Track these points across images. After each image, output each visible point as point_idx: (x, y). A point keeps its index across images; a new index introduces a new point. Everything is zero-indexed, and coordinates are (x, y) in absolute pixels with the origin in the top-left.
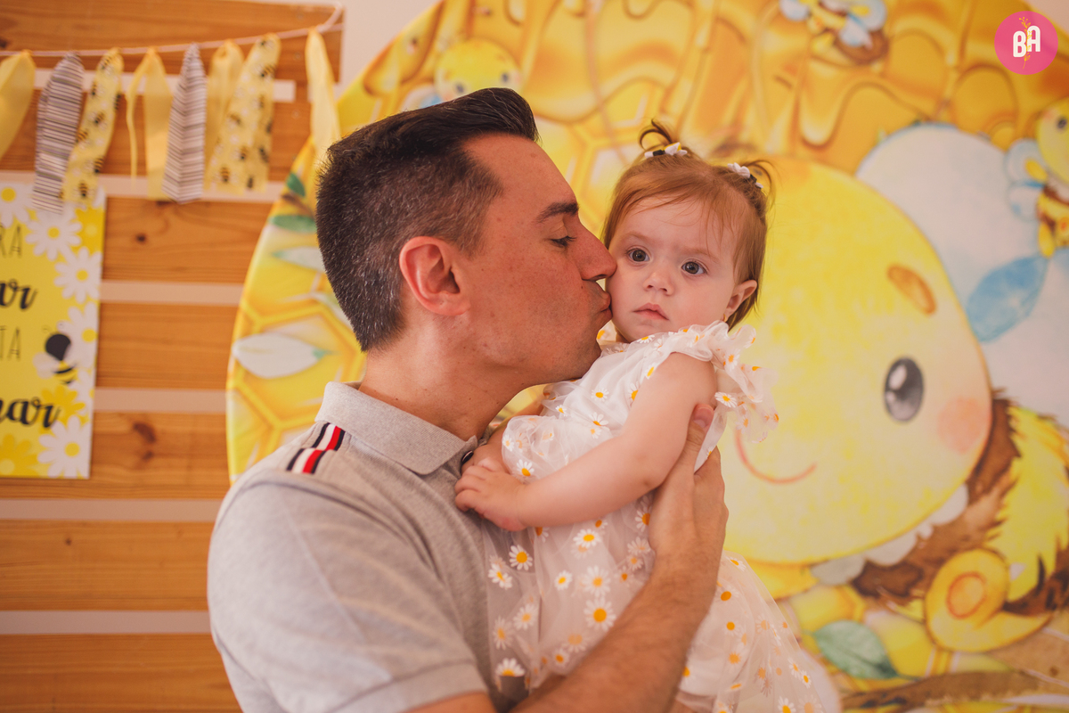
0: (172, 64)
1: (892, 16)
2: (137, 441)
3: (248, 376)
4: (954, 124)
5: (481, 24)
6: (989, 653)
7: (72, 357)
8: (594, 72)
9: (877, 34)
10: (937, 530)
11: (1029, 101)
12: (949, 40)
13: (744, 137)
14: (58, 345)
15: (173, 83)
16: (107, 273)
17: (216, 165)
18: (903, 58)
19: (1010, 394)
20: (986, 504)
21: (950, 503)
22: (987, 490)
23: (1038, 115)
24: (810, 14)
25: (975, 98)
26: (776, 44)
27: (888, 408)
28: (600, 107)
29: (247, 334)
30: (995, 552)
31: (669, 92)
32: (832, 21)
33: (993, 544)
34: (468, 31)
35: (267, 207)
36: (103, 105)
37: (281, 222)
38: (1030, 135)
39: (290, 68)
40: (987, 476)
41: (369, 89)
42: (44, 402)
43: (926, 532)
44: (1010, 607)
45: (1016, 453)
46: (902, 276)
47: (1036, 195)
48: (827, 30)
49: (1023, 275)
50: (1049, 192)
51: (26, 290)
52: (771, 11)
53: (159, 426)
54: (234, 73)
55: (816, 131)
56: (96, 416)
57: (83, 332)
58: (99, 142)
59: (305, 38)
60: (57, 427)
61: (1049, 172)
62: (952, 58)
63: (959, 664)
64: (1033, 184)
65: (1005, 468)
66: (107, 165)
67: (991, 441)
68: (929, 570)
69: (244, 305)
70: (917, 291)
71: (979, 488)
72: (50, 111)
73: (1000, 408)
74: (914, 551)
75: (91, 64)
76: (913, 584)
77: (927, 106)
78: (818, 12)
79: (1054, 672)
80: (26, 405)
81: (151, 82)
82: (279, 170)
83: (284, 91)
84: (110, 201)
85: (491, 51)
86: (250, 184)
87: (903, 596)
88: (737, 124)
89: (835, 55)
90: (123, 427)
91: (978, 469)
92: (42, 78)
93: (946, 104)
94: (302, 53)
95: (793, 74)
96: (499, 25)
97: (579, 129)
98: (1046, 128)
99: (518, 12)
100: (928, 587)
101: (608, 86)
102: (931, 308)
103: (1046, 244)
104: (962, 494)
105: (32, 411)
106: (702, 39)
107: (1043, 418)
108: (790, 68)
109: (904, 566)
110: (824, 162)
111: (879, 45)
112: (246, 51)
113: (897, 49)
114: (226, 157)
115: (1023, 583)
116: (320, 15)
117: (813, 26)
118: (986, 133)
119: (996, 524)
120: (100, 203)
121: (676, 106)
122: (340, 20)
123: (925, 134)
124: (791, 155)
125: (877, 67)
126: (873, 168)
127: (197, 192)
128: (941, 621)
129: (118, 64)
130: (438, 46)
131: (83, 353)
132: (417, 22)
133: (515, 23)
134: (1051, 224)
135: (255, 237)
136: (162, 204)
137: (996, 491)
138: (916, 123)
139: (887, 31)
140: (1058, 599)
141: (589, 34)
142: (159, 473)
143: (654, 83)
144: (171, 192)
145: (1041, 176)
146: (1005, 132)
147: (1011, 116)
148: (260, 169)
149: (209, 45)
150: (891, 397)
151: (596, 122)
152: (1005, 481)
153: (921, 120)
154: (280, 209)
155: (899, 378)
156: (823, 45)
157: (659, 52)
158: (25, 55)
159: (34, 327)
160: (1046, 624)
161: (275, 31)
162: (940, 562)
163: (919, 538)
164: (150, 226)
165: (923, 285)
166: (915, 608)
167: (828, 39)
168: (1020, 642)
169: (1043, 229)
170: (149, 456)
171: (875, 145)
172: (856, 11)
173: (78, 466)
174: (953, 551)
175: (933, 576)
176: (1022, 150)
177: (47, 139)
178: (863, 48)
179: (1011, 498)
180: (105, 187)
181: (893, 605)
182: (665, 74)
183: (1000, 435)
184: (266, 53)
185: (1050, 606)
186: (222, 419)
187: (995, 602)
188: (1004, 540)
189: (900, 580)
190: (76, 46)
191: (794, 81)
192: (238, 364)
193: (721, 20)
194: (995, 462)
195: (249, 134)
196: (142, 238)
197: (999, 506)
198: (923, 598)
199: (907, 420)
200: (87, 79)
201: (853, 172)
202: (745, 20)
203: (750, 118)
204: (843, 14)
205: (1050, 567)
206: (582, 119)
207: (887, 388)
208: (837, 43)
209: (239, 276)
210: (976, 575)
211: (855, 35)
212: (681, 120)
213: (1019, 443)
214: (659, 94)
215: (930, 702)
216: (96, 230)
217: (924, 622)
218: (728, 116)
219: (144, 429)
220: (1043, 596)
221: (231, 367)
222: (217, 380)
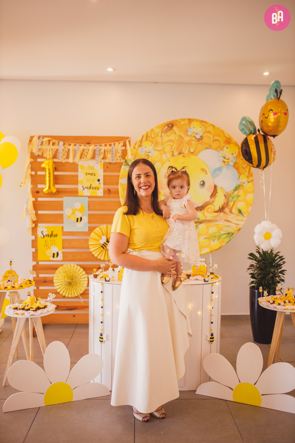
0: (110, 145)
1: (203, 134)
2: (108, 192)
3: (121, 184)
4: (212, 149)
5: (148, 138)
6: (212, 217)
7: (101, 181)
8: (162, 144)
9: (201, 136)
10: (206, 202)
11: (222, 145)
12: (211, 136)
13: (182, 152)
14: (99, 180)
15: (111, 148)
16: (104, 171)
17: (116, 158)
18: (205, 140)
19: (217, 185)
20: (213, 199)
21: (208, 199)
22: (213, 197)
23: (224, 147)
24: (192, 134)
25: (215, 145)
26: (187, 139)
27: (200, 187)
28: (163, 149)
29: (121, 179)
30: (213, 205)
31: (172, 146)
32: (195, 135)
33: (214, 204)
34: (146, 140)
35: (122, 163)
36: (103, 151)
37: (124, 165)
38: (222, 149)
39: (125, 145)
40: (213, 195)
41: (134, 148)
42: (98, 187)
43: (204, 202)
44: (215, 212)
45: (217, 192)
46: (203, 170)
47: (223, 158)
48: (194, 136)
49: (220, 169)
50: (224, 158)
51: (95, 174)
52: (186, 134)
53: (111, 190)
54: (118, 146)
55: (192, 151)
56: (104, 189)
57: (101, 179)
58: (102, 156)
59: (126, 141)
60: (99, 190)
61: (225, 155)
62: (212, 139)
63: (208, 219)
64: (222, 157)
65: (215, 194)
66: (103, 159)
67: (214, 191)
68: (204, 207)
69: (120, 175)
70: (205, 172)
71: (212, 197)
72: (97, 152)
73: (215, 187)
74: (203, 205)
75: (101, 146)
76: (202, 209)
77: (208, 146)
78: (193, 134)
79: (220, 220)
80: (95, 188)
81: (108, 148)
82: (124, 158)
83: (124, 148)
84: (104, 163)
85: (149, 142)
86: (120, 160)
87: (201, 210)
88: (181, 150)
89: (195, 140)
90: (107, 190)
91: (212, 195)
92: (95, 148)
93: (210, 146)
94: (126, 143)
95: (189, 143)
96: (150, 138)
97: (161, 152)
98: (225, 149)
99: (153, 136)
100: (204, 209)
101: (164, 146)
102: (207, 174)
103: (223, 165)
104: (210, 198)
105: (96, 188)
106: (177, 139)
107: (221, 188)
108: (189, 142)
109: (201, 207)
110: (193, 155)
111: (202, 138)
112: (119, 143)
113: (204, 139)
114: (117, 157)
115: (217, 209)
116: (128, 138)
117: (192, 136)
118: (216, 149)
119: (213, 201)
120: (102, 163)
121: (173, 148)
122: (130, 139)
123: (207, 150)
124: (188, 154)
125: (201, 141)
126: (200, 155)
127: (114, 162)
128: (206, 213)
129: (104, 146)
130: (143, 142)
131: (102, 181)
132: (140, 139)
133: (152, 138)
134: (224, 162)
135: (121, 167)
136: (110, 163)
137: (214, 197)
138: (206, 149)
139: (202, 136)
140: (221, 211)
141: (162, 139)
142: (111, 195)
143: (170, 145)
144: (111, 162)
145: (223, 156)
146: (219, 149)
147: (220, 147)
148: (121, 158)
149: (115, 143)
150: (201, 185)
151: (163, 151)
152: (215, 196)
153: (207, 148)
154: (124, 163)
155: (202, 183)
156: (193, 138)
157: (171, 141)
158: (93, 145)
159: (96, 178)
160: (220, 214)
161: (122, 140)
162: (206, 206)
163: (203, 203)
164: (108, 166)
165: (206, 171)
166: (202, 212)
167: (194, 137)
168: (216, 216)
169: (223, 163)
170: (109, 193)
171: (200, 152)
172: (198, 133)
173: (102, 194)
174: (208, 205)
175: (205, 208)
176: (221, 152)
177: (97, 156)
178: (199, 139)
179: (216, 198)
180: (103, 161)
181: (200, 211)
182: (172, 144)
183: (215, 190)
184: (122, 144)
185: (220, 212)
186: (118, 189)
187: (213, 211)
188: (215, 203)
189: (201, 208)
190: (99, 143)
191: (189, 144)
192: (120, 183)
193: (180, 136)
194: (214, 194)
195: (120, 154)
196: (108, 167)
197: (214, 199)
198: (204, 211)
199: (203, 188)
200: (100, 147)
201: (197, 156)
202: (183, 135)
203: (183, 149)
204: (196, 134)
205: (221, 207)
206: (161, 150)
207: (200, 184)
208: (196, 138)
209: (120, 171)
210: (211, 208)
211: (198, 137)
212: (174, 150)
213: (217, 191)
214: (171, 146)
215: (204, 223)
216: (102, 166)
217: (204, 213)
218: (180, 149)
219: (109, 190)
220: (220, 211)
221: (119, 183)
222: (118, 184)
